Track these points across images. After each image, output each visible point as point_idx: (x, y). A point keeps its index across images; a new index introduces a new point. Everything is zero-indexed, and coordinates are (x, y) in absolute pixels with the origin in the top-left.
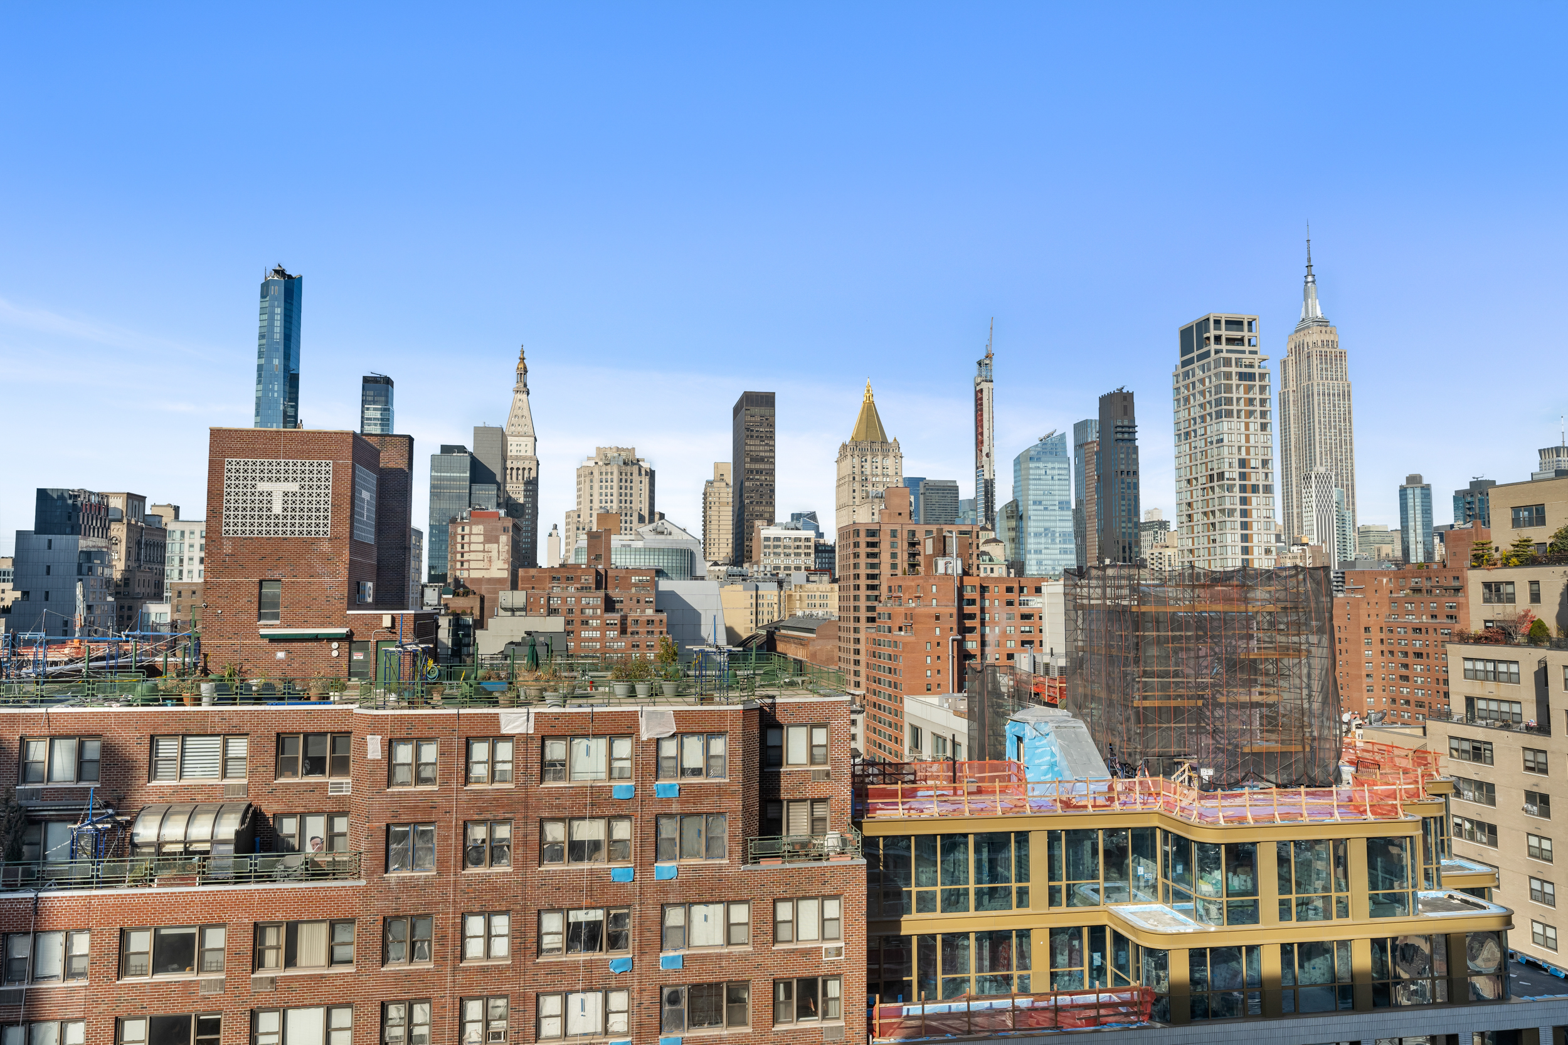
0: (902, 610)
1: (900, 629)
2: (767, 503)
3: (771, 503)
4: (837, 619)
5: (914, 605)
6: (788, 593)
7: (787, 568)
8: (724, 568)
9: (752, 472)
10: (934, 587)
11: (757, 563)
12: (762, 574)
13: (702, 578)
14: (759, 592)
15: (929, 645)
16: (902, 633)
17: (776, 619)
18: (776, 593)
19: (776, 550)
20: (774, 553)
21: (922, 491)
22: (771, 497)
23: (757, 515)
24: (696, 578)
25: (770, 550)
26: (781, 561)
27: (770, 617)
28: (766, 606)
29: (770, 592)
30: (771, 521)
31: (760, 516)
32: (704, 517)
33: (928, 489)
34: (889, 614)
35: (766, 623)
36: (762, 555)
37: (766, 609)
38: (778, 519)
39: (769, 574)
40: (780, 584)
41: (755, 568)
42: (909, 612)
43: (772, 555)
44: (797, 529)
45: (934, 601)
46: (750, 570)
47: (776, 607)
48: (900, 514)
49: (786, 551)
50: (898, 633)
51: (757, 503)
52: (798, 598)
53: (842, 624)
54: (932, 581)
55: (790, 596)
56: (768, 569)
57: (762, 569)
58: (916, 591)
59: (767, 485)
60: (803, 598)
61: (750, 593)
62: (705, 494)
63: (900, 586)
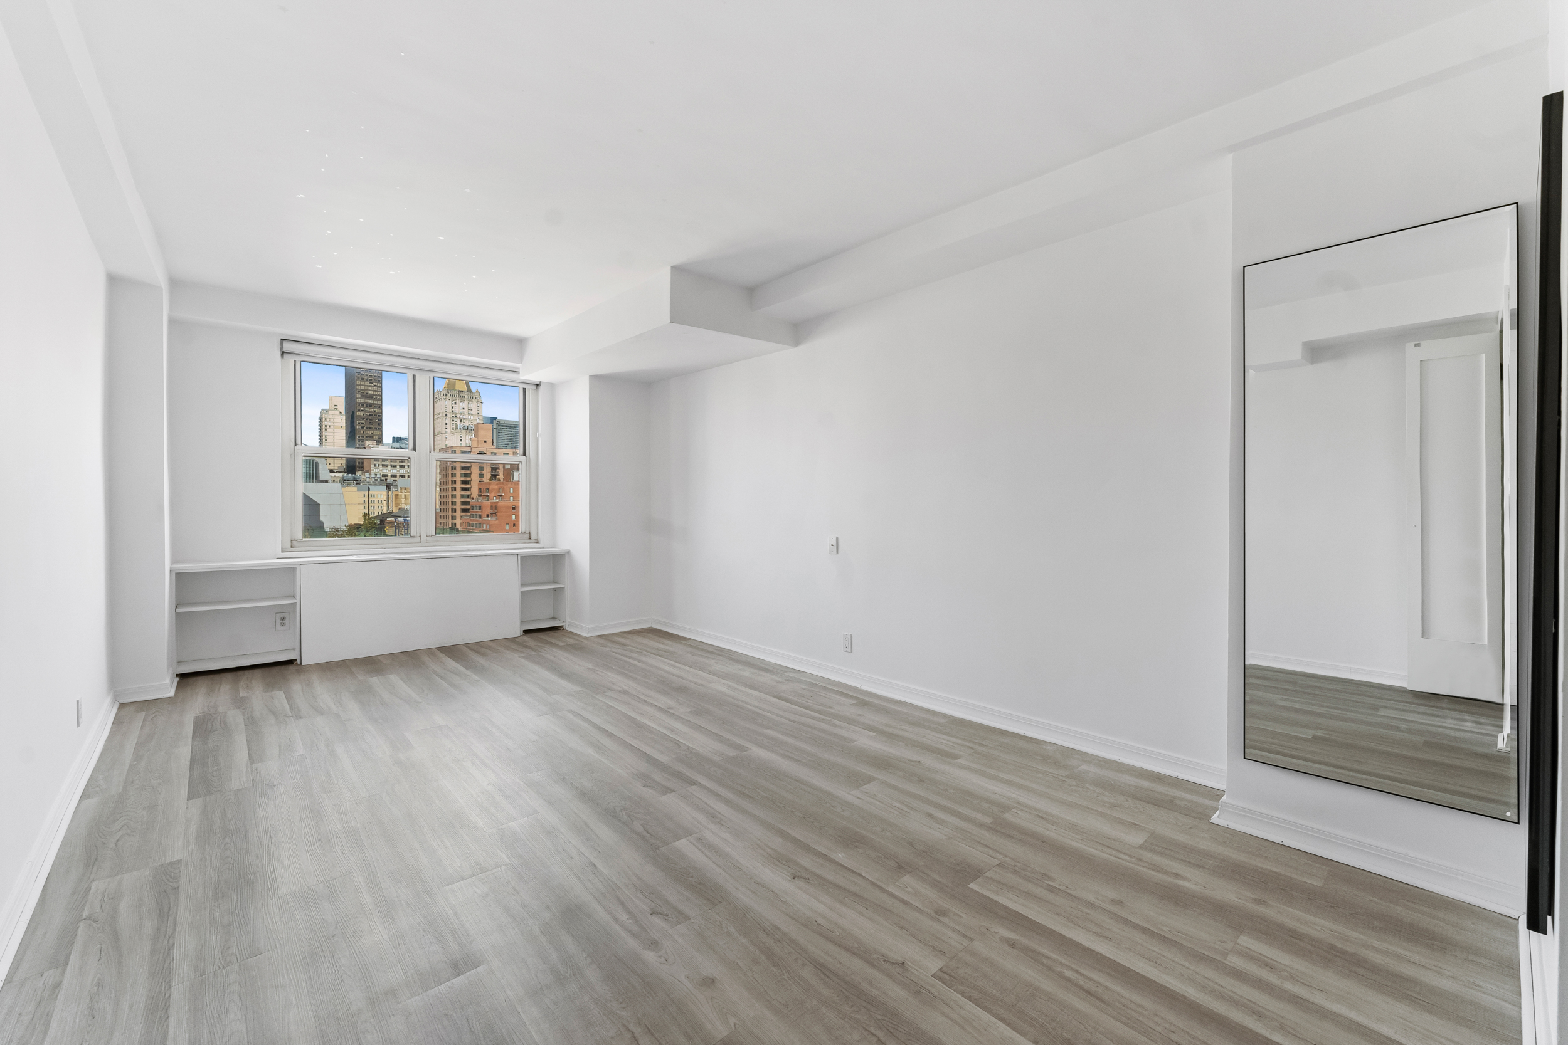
0: (489, 503)
1: (488, 516)
2: (376, 428)
3: (379, 429)
4: (439, 510)
5: (497, 500)
6: (395, 493)
7: (393, 476)
8: (340, 475)
9: (362, 405)
10: (512, 489)
11: (369, 471)
12: (373, 480)
13: (326, 481)
14: (370, 493)
15: (507, 525)
16: (490, 518)
17: (385, 511)
18: (385, 493)
19: (384, 463)
20: (383, 465)
21: (495, 427)
22: (379, 424)
23: (367, 437)
24: (322, 481)
25: (379, 463)
26: (389, 471)
27: (380, 511)
28: (376, 502)
29: (380, 493)
30: (379, 441)
31: (370, 438)
32: (321, 436)
33: (499, 426)
34: (480, 507)
35: (376, 514)
36: (372, 466)
37: (376, 505)
38: (384, 441)
39: (379, 480)
40: (388, 487)
41: (367, 475)
42: (494, 505)
43: (381, 466)
44: (402, 448)
45: (512, 498)
46: (363, 477)
47: (385, 503)
48: (485, 441)
49: (392, 463)
50: (487, 518)
51: (367, 428)
52: (403, 496)
53: (442, 514)
54: (509, 485)
55: (397, 496)
56: (378, 476)
57: (373, 476)
58: (499, 492)
59: (375, 415)
60: (407, 497)
61: (363, 493)
62: (321, 419)
63: (488, 489)
